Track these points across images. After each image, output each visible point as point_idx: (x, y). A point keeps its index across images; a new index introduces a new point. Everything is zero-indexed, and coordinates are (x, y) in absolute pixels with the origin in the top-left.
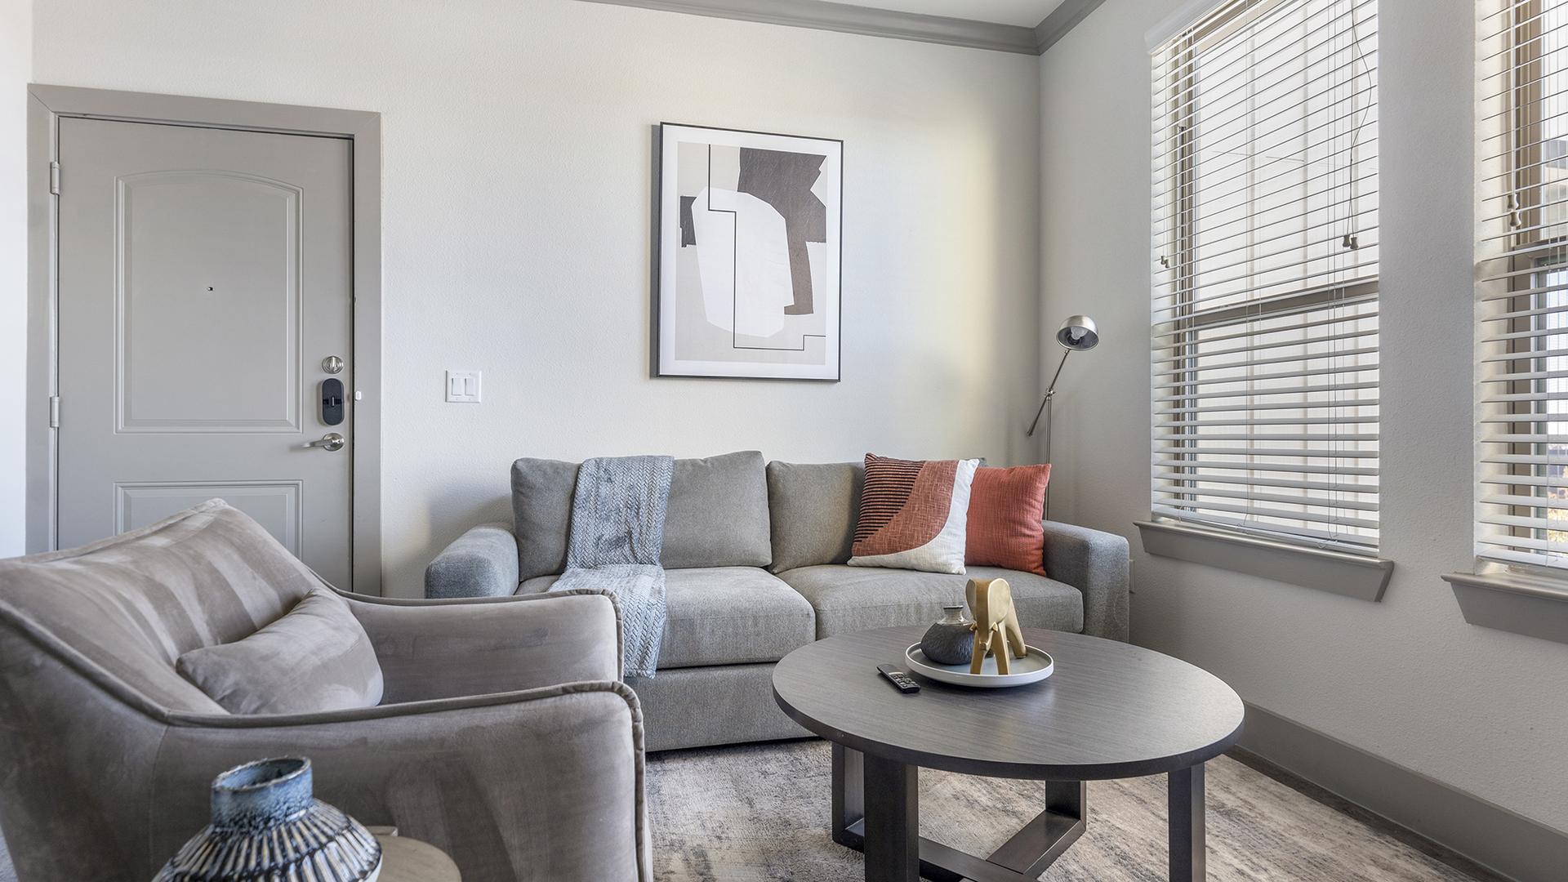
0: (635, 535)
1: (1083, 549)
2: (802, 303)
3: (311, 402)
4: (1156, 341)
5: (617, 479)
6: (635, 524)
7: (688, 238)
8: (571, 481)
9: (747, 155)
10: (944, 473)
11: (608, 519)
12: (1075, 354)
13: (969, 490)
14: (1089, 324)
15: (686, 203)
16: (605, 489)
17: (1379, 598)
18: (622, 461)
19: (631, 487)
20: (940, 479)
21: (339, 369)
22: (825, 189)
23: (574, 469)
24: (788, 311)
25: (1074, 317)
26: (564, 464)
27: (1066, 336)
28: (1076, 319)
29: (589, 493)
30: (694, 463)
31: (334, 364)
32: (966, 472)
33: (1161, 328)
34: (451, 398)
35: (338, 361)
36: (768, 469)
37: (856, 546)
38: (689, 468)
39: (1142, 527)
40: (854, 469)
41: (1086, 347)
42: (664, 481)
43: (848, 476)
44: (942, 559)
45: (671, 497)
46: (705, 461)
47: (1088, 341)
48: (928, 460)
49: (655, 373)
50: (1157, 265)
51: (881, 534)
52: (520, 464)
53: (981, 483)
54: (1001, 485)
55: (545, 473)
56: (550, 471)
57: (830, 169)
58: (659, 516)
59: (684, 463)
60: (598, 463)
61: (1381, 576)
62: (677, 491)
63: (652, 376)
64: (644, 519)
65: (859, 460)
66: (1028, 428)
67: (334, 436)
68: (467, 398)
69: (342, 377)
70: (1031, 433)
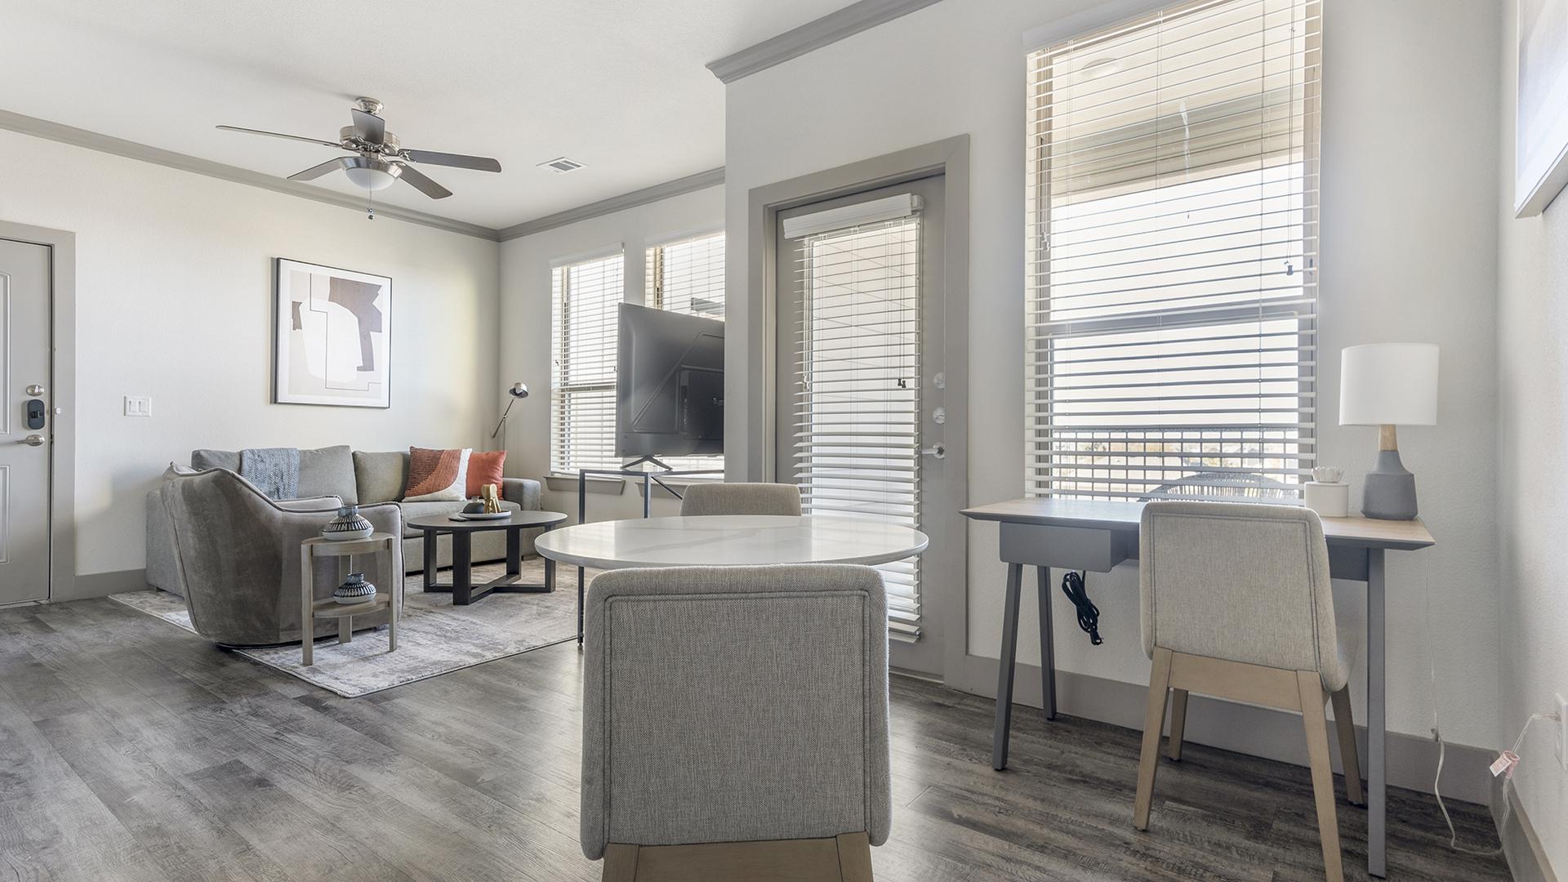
0: (281, 490)
1: (521, 486)
2: (368, 365)
3: (16, 415)
4: (553, 396)
5: (267, 460)
6: (280, 484)
7: (297, 325)
8: (238, 462)
9: (334, 281)
10: (455, 455)
11: (264, 482)
12: (517, 399)
13: (467, 463)
14: (524, 387)
15: (296, 306)
16: (260, 466)
17: (622, 493)
18: (267, 451)
19: (276, 465)
20: (453, 458)
21: (39, 394)
22: (382, 302)
23: (238, 457)
24: (359, 369)
25: (517, 384)
26: (230, 453)
27: (514, 392)
28: (518, 384)
29: (251, 468)
30: (311, 452)
31: (36, 391)
32: (466, 455)
33: (555, 391)
34: (128, 413)
35: (39, 387)
36: (354, 454)
37: (407, 492)
38: (309, 454)
39: (547, 478)
40: (404, 455)
41: (523, 397)
42: (296, 461)
43: (401, 458)
44: (455, 495)
45: (300, 469)
46: (317, 451)
47: (523, 395)
48: (446, 449)
49: (274, 400)
50: (553, 363)
51: (423, 485)
52: (202, 453)
53: (473, 460)
54: (482, 460)
55: (220, 458)
56: (223, 457)
57: (384, 293)
58: (295, 480)
59: (304, 452)
60: (252, 452)
61: (621, 485)
62: (303, 467)
63: (271, 403)
64: (286, 481)
65: (407, 451)
66: (493, 434)
67: (36, 437)
68: (140, 414)
69: (45, 399)
70: (494, 436)
